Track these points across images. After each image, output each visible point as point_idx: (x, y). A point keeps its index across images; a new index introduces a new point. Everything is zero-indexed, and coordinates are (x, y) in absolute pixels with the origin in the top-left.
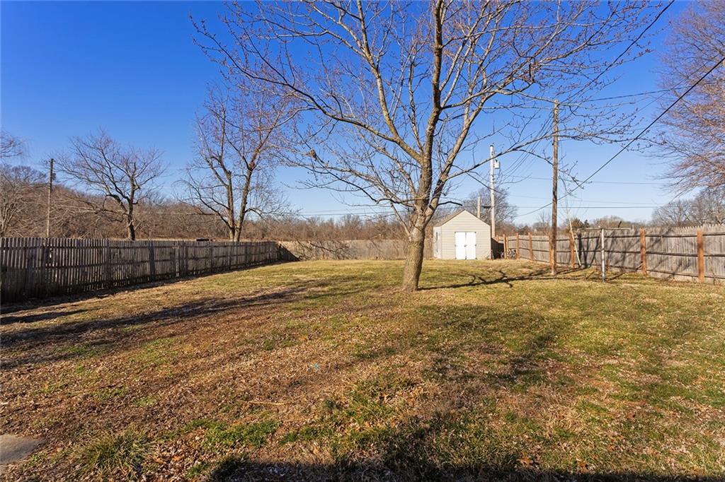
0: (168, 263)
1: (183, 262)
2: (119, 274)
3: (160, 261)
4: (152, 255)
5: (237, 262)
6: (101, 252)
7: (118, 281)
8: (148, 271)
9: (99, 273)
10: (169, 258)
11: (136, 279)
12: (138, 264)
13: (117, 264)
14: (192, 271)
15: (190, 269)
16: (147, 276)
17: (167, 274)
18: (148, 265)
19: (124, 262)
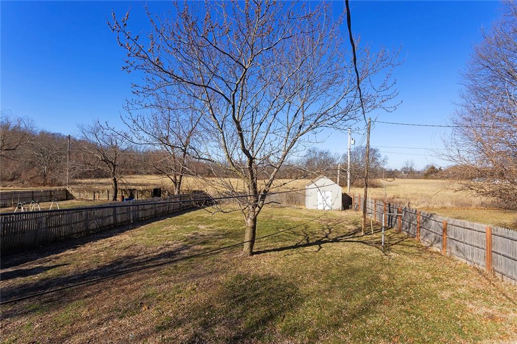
0: (126, 215)
1: (135, 213)
2: (93, 225)
3: (120, 214)
4: (115, 211)
5: (174, 208)
6: (82, 214)
7: (93, 230)
8: (112, 222)
9: (81, 226)
10: (126, 211)
11: (104, 227)
12: (106, 218)
13: (92, 220)
14: (142, 218)
15: (140, 216)
16: (111, 224)
17: (125, 222)
18: (112, 218)
19: (97, 218)
